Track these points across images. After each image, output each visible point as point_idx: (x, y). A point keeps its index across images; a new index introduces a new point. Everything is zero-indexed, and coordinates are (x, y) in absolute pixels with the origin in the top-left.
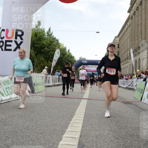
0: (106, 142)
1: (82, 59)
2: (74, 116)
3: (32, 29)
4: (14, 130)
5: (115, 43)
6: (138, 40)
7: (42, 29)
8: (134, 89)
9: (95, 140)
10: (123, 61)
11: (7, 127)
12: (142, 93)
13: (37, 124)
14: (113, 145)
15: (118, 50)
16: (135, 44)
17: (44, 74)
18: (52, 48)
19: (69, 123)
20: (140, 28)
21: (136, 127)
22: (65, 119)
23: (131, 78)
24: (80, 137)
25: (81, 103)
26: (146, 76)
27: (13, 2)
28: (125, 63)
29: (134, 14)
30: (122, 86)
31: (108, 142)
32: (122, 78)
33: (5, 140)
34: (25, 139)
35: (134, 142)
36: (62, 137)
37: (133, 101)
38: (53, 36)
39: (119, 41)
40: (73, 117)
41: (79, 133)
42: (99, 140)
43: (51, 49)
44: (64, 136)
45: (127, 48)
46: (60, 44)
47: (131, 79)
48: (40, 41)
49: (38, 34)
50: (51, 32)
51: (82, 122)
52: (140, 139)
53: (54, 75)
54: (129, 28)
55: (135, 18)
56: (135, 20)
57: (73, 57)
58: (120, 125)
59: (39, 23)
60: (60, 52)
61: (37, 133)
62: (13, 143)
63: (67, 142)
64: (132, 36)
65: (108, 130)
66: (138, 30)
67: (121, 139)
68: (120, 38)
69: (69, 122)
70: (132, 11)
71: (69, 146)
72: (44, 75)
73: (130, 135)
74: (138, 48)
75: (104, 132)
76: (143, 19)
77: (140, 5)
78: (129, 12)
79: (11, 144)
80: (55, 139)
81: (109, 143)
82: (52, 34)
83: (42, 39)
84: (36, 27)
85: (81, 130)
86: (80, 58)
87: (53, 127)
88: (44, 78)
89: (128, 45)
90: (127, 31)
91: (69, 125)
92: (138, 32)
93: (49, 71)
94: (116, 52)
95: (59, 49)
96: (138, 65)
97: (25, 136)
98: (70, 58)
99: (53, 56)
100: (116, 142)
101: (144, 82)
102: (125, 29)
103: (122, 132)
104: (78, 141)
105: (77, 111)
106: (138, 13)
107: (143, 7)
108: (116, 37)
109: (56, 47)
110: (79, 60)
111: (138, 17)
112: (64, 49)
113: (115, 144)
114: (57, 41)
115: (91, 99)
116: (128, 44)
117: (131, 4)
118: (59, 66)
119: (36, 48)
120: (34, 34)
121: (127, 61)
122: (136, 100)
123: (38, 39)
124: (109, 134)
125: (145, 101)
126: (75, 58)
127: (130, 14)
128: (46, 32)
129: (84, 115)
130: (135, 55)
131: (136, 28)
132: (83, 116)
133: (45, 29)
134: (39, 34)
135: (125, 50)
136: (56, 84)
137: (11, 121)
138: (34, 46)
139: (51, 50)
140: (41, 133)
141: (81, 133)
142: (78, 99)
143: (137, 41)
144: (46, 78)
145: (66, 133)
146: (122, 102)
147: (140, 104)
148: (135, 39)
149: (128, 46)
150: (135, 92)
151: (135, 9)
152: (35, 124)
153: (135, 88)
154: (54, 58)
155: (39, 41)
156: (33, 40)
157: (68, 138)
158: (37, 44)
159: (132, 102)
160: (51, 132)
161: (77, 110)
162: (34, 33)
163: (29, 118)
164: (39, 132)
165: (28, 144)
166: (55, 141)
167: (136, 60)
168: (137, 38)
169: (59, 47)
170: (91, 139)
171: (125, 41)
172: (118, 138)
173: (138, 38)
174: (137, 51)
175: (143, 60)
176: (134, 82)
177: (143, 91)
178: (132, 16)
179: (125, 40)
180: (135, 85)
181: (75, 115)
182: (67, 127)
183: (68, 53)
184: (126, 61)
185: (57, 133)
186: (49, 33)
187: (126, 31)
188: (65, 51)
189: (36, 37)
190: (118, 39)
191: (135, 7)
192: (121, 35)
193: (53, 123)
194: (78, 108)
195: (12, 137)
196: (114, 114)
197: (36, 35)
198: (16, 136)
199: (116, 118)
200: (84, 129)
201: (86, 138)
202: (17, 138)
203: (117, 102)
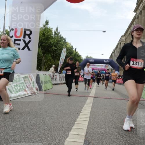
0: (112, 139)
1: (89, 57)
2: (80, 114)
3: (40, 29)
4: (22, 126)
5: (121, 42)
7: (50, 28)
9: (101, 138)
11: (15, 124)
13: (44, 121)
14: (119, 143)
17: (51, 72)
18: (59, 47)
22: (72, 116)
24: (86, 134)
25: (88, 101)
27: (22, 2)
29: (140, 14)
31: (114, 139)
33: (13, 135)
34: (32, 135)
35: (140, 141)
36: (69, 134)
38: (61, 35)
39: (126, 40)
41: (86, 131)
42: (104, 137)
43: (58, 47)
44: (71, 133)
46: (67, 43)
48: (48, 40)
49: (45, 34)
50: (59, 31)
51: (88, 119)
53: (61, 73)
55: (141, 17)
56: (141, 20)
57: (80, 56)
59: (47, 23)
61: (44, 129)
62: (20, 139)
63: (73, 139)
65: (114, 128)
67: (126, 137)
68: (126, 38)
69: (76, 120)
70: (138, 11)
71: (75, 143)
72: (51, 74)
75: (110, 130)
78: (135, 11)
79: (19, 140)
80: (62, 136)
81: (115, 141)
82: (59, 33)
83: (50, 38)
84: (44, 26)
85: (87, 128)
86: (86, 57)
87: (60, 124)
88: (51, 76)
91: (76, 123)
93: (56, 70)
95: (65, 48)
97: (33, 133)
98: (77, 57)
99: (60, 54)
100: (121, 140)
104: (84, 138)
105: (83, 109)
108: (122, 36)
109: (63, 46)
110: (86, 59)
111: (144, 16)
112: (71, 48)
113: (120, 142)
114: (65, 40)
115: (98, 97)
117: (137, 4)
119: (44, 47)
120: (41, 33)
123: (45, 38)
124: (115, 132)
126: (81, 57)
127: (136, 13)
128: (53, 31)
129: (91, 113)
132: (89, 114)
133: (52, 28)
134: (47, 34)
136: (63, 82)
137: (19, 118)
138: (42, 45)
139: (58, 49)
140: (48, 130)
141: (87, 130)
142: (84, 97)
144: (54, 77)
145: (72, 130)
151: (142, 9)
152: (43, 121)
154: (61, 57)
155: (46, 40)
156: (40, 39)
157: (75, 135)
158: (44, 43)
160: (57, 129)
161: (84, 107)
162: (42, 32)
163: (36, 115)
164: (46, 129)
165: (35, 140)
166: (62, 138)
169: (66, 46)
170: (97, 137)
172: (124, 136)
178: (138, 16)
181: (81, 112)
182: (73, 124)
183: (75, 52)
185: (63, 130)
186: (57, 33)
188: (72, 50)
189: (44, 36)
190: (124, 39)
191: (141, 7)
192: (127, 34)
193: (59, 120)
194: (85, 106)
195: (20, 133)
196: (120, 112)
197: (44, 34)
198: (24, 132)
199: (122, 116)
200: (90, 126)
201: (92, 135)
202: (25, 134)
203: (123, 101)
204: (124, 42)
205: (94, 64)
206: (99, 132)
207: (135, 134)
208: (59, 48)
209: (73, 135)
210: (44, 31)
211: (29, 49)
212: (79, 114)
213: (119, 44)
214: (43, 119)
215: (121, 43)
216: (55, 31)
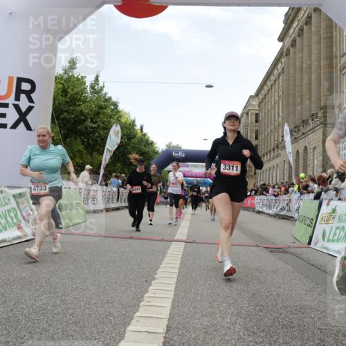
0: (227, 341)
1: (173, 147)
2: (153, 282)
3: (56, 78)
4: (10, 315)
5: (249, 110)
6: (301, 103)
7: (80, 77)
8: (292, 217)
9: (202, 339)
10: (267, 154)
12: (312, 228)
13: (66, 301)
15: (257, 128)
16: (295, 113)
17: (83, 182)
18: (103, 123)
19: (140, 299)
20: (306, 78)
21: (298, 307)
22: (133, 288)
23: (287, 192)
24: (168, 331)
25: (170, 251)
26: (321, 187)
27: (11, 14)
28: (273, 158)
29: (292, 46)
30: (265, 210)
31: (233, 342)
32: (264, 193)
36: (125, 331)
37: (292, 245)
38: (106, 94)
39: (259, 106)
40: (150, 285)
41: (166, 322)
42: (210, 336)
43: (100, 123)
44: (130, 328)
45: (276, 123)
46: (121, 113)
47: (285, 194)
48: (75, 104)
49: (69, 90)
50: (101, 84)
51: (171, 295)
52: (306, 335)
54: (281, 77)
55: (295, 53)
56: (295, 58)
57: (152, 143)
58: (261, 303)
59: (73, 63)
60: (120, 132)
61: (66, 322)
63: (136, 342)
64: (289, 94)
65: (232, 313)
66: (302, 83)
67: (262, 334)
68: (260, 100)
69: (142, 297)
70: (288, 38)
72: (83, 186)
73: (284, 326)
74: (303, 122)
75: (223, 319)
76: (314, 57)
77: (306, 24)
78: (281, 39)
80: (108, 337)
82: (102, 89)
83: (79, 100)
84: (66, 72)
85: (170, 315)
86: (167, 146)
87: (104, 307)
88: (84, 192)
89: (279, 117)
90: (277, 83)
91: (142, 303)
92: (302, 86)
94: (252, 131)
95: (118, 125)
96: (301, 162)
97: (38, 330)
98: (145, 146)
99: (104, 140)
100: (250, 341)
101: (317, 202)
102: (272, 78)
103: (266, 319)
104: (163, 340)
105: (160, 270)
106: (303, 42)
107: (313, 29)
108: (251, 97)
109: (112, 120)
110: (166, 150)
111: (302, 51)
112: (130, 124)
114: (115, 105)
115: (194, 242)
116: (279, 114)
117: (286, 22)
118: (119, 165)
119: (65, 122)
120: (59, 89)
121: (276, 154)
122: (297, 244)
123: (68, 100)
124: (236, 323)
125: (317, 245)
126: (155, 146)
127: (284, 44)
128: (88, 84)
129: (178, 279)
130: (296, 138)
131: (298, 76)
132: (174, 281)
133: (86, 77)
134: (73, 90)
135: (272, 127)
136: (112, 206)
138: (61, 117)
139: (99, 126)
140: (75, 323)
141: (168, 320)
142: (162, 243)
143: (299, 108)
144: (88, 193)
145: (133, 322)
146: (266, 248)
147: (306, 253)
148: (295, 102)
149: (280, 119)
150: (295, 224)
151: (296, 34)
152: (62, 300)
153: (296, 216)
154: (107, 146)
155: (70, 106)
156: (57, 102)
157: (139, 333)
158: (66, 111)
159: (289, 247)
160: (98, 319)
161: (161, 266)
162: (61, 86)
163: (47, 286)
164: (70, 320)
166: (109, 341)
167: (298, 151)
168: (299, 100)
169: (118, 120)
170: (194, 336)
171: (271, 108)
172: (256, 334)
173: (302, 99)
174: (299, 131)
175: (314, 151)
176: (294, 201)
177: (314, 223)
178: (287, 50)
179: (273, 103)
180: (296, 208)
181: (154, 279)
182: (136, 308)
183: (139, 134)
184: (274, 153)
185: (113, 321)
186: (96, 87)
187: (275, 83)
188: (133, 129)
189: (66, 95)
190: (255, 102)
191: (295, 29)
192: (263, 92)
193: (102, 297)
194: (163, 263)
195: (5, 332)
196: (247, 277)
197: (65, 92)
198: (15, 329)
199: (251, 286)
200: (176, 311)
201: (180, 333)
202: (19, 334)
203: (254, 249)
204: (256, 110)
205: (186, 162)
206: (197, 324)
207: (282, 328)
208: (102, 125)
209: (136, 333)
210: (66, 85)
211: (28, 128)
212: (150, 282)
213: (245, 115)
214: (63, 297)
215: (248, 114)
216: (91, 84)
